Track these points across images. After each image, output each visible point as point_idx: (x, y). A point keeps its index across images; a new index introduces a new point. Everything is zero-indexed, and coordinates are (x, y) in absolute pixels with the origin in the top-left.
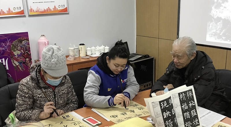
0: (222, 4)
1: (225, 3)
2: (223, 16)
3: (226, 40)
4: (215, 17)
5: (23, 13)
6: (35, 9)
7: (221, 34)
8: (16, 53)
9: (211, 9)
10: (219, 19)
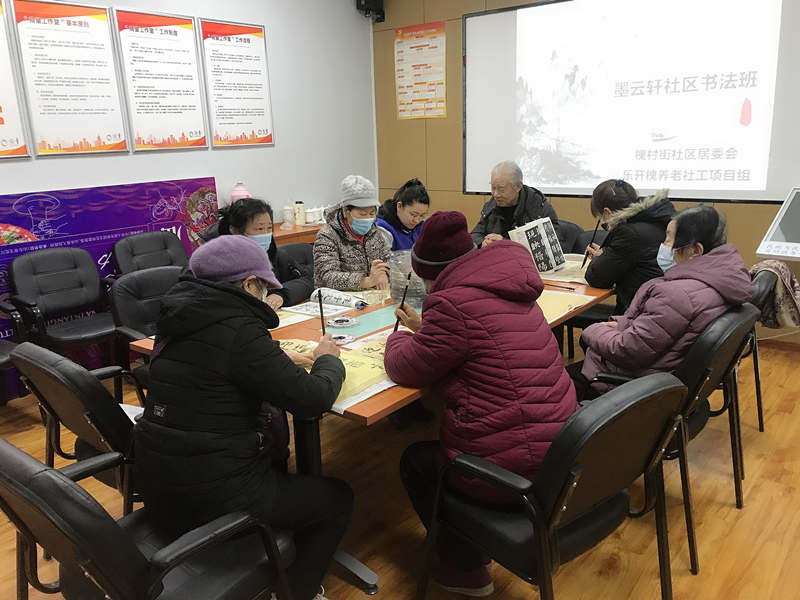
0: (538, 128)
1: (543, 126)
2: (540, 146)
3: (548, 182)
4: (528, 148)
5: (204, 143)
6: (222, 135)
7: (539, 174)
8: (196, 216)
9: (521, 136)
10: (534, 151)
